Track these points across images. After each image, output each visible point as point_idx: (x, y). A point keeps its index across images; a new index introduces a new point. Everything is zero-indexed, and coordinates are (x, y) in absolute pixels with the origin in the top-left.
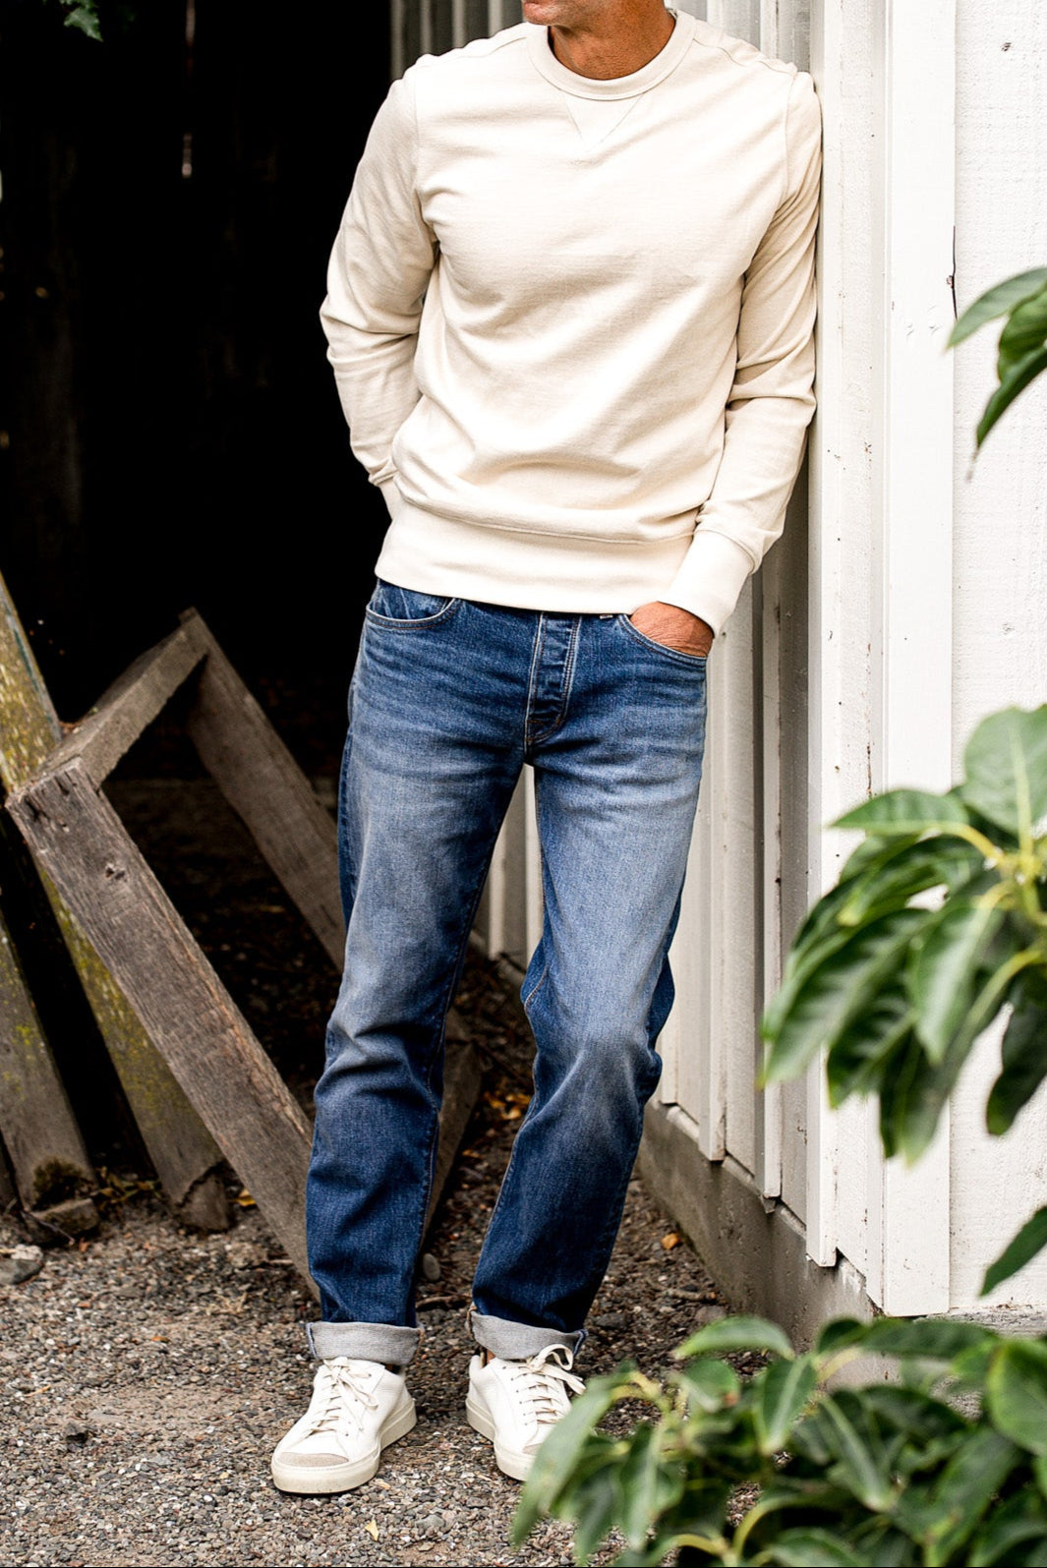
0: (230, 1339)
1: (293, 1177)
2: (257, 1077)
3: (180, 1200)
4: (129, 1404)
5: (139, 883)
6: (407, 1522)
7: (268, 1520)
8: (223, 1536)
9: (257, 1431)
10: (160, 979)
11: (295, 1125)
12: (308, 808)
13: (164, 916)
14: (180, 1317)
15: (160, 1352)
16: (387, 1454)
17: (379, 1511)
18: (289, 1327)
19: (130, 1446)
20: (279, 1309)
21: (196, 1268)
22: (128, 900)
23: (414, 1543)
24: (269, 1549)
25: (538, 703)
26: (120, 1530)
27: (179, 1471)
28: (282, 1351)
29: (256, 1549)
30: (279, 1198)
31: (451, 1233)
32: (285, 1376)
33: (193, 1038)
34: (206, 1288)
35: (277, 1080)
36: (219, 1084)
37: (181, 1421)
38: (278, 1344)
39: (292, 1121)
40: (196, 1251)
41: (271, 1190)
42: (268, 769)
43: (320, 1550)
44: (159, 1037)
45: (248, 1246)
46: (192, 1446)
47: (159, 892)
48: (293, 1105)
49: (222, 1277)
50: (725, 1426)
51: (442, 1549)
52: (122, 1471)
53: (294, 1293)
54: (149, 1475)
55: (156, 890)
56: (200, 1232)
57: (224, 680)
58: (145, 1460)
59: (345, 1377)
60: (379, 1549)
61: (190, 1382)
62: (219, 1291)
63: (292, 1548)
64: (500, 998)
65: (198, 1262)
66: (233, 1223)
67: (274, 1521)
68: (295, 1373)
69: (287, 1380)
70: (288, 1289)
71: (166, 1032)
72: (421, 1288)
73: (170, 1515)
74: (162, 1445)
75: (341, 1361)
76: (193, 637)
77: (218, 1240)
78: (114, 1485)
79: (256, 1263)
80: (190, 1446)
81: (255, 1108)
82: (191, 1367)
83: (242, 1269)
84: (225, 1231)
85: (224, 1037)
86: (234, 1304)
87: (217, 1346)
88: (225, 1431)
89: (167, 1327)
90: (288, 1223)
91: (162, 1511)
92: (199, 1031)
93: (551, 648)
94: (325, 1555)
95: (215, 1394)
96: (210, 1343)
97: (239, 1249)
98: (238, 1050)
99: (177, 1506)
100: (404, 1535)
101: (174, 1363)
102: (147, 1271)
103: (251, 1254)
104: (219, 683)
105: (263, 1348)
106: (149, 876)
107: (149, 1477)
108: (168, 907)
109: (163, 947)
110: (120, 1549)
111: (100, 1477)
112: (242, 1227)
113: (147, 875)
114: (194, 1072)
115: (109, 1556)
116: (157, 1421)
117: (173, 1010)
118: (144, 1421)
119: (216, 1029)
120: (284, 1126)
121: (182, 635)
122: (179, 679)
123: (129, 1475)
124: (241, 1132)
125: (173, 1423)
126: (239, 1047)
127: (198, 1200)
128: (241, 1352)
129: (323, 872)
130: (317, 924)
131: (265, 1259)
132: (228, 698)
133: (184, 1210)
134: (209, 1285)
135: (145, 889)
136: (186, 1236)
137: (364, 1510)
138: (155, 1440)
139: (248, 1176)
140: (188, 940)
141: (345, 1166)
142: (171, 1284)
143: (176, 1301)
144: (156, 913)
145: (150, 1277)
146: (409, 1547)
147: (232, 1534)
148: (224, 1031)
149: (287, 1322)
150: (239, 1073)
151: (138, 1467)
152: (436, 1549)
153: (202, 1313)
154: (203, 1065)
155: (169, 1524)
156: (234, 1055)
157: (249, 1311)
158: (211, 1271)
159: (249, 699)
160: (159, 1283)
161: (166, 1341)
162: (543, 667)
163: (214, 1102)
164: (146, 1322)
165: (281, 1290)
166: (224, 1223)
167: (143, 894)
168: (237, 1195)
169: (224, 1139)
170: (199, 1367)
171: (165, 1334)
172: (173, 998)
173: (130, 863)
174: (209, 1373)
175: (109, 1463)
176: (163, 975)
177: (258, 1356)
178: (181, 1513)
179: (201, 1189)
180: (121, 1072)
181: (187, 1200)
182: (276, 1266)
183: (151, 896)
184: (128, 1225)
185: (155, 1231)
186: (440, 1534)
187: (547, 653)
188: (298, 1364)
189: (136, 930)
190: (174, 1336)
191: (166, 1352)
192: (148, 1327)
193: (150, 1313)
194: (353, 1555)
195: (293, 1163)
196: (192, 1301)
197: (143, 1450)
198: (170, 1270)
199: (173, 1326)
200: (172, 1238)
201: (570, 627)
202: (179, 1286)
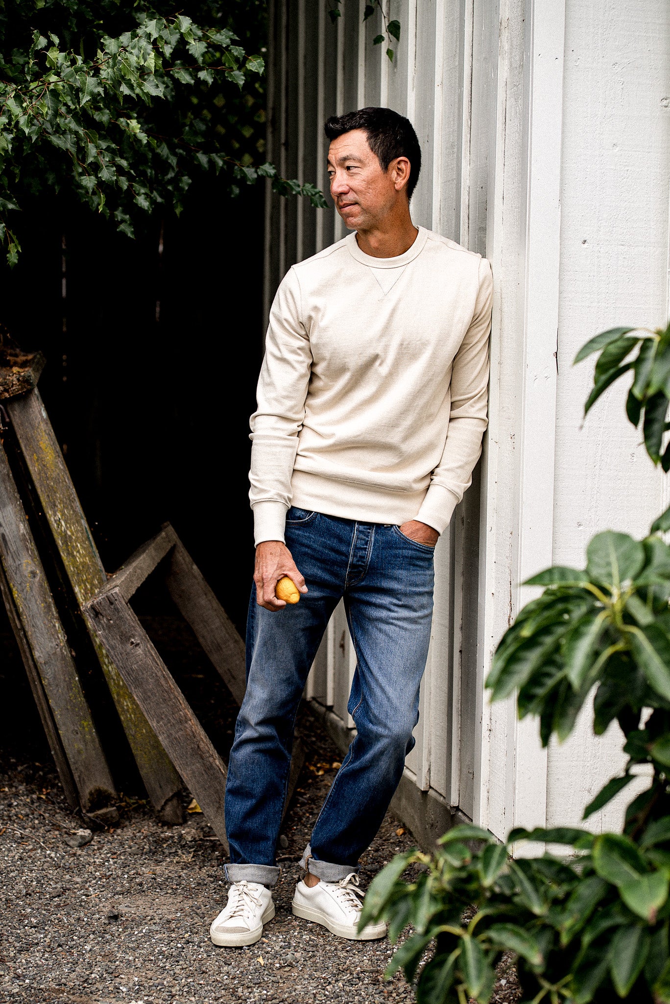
0: (186, 874)
1: (219, 795)
2: (202, 745)
3: (159, 808)
4: (138, 903)
5: (146, 649)
6: (277, 958)
7: (209, 956)
8: (188, 963)
9: (201, 915)
10: (156, 696)
11: (220, 769)
12: (222, 620)
13: (158, 665)
14: (160, 864)
15: (152, 879)
16: (267, 927)
17: (263, 952)
18: (215, 869)
19: (139, 922)
20: (209, 860)
21: (168, 841)
22: (141, 657)
23: (281, 967)
24: (211, 969)
25: (353, 566)
26: (137, 960)
27: (164, 933)
28: (212, 879)
29: (204, 969)
30: (211, 805)
31: (293, 827)
32: (213, 891)
33: (171, 726)
34: (173, 850)
35: (212, 747)
36: (183, 748)
37: (164, 911)
38: (211, 876)
39: (218, 767)
40: (167, 834)
41: (208, 801)
42: (203, 601)
43: (236, 970)
44: (155, 725)
45: (194, 831)
46: (170, 922)
47: (156, 653)
48: (219, 759)
49: (181, 845)
50: (463, 875)
51: (295, 970)
52: (136, 933)
53: (217, 853)
54: (149, 935)
55: (154, 652)
56: (170, 825)
57: (183, 557)
58: (147, 928)
59: (246, 890)
60: (264, 970)
61: (167, 893)
62: (180, 852)
63: (221, 969)
64: (312, 719)
65: (169, 838)
66: (185, 821)
67: (212, 956)
68: (219, 889)
69: (215, 893)
70: (213, 851)
71: (158, 722)
72: (279, 851)
73: (161, 953)
74: (155, 921)
75: (243, 882)
76: (168, 535)
77: (177, 829)
78: (133, 939)
79: (197, 839)
80: (169, 922)
81: (201, 761)
82: (168, 886)
83: (191, 841)
84: (180, 825)
85: (186, 725)
86: (187, 858)
87: (180, 877)
88: (186, 915)
89: (155, 868)
90: (216, 817)
91: (157, 951)
92: (174, 722)
93: (361, 539)
94: (238, 972)
95: (180, 898)
96: (176, 875)
97: (189, 832)
98: (193, 732)
99: (164, 949)
100: (276, 963)
101: (159, 884)
102: (144, 842)
103: (195, 834)
104: (181, 558)
105: (202, 878)
106: (151, 646)
107: (150, 936)
108: (160, 660)
109: (157, 680)
110: (137, 968)
111: (125, 935)
112: (190, 823)
113: (150, 645)
114: (171, 742)
115: (132, 971)
116: (152, 911)
117: (162, 711)
118: (145, 911)
119: (183, 721)
120: (215, 769)
121: (163, 534)
122: (163, 554)
123: (140, 935)
124: (194, 772)
125: (160, 911)
126: (194, 730)
127: (168, 809)
128: (192, 880)
129: (230, 652)
130: (226, 678)
131: (202, 837)
132: (185, 566)
133: (161, 814)
134: (174, 849)
135: (149, 651)
136: (162, 826)
137: (256, 952)
138: (151, 919)
139: (197, 794)
140: (170, 678)
141: (246, 787)
142: (156, 848)
143: (158, 856)
144: (154, 663)
145: (145, 845)
146: (279, 969)
147: (192, 962)
148: (186, 722)
149: (213, 867)
150: (194, 743)
151: (144, 931)
152: (292, 970)
153: (172, 862)
154: (176, 738)
155: (161, 957)
156: (191, 734)
157: (195, 861)
158: (175, 842)
159: (195, 567)
160: (150, 848)
161: (155, 874)
162: (357, 548)
163: (181, 757)
164: (144, 866)
165: (210, 852)
166: (181, 821)
167: (148, 655)
168: (187, 808)
169: (185, 776)
170: (172, 886)
171: (154, 871)
172: (162, 705)
173: (142, 639)
174: (177, 889)
175: (130, 929)
176: (157, 694)
177: (200, 881)
178: (166, 952)
179: (170, 803)
180: (132, 745)
181: (163, 808)
182: (207, 840)
183: (152, 655)
184: (133, 821)
185: (147, 824)
186: (294, 963)
187: (359, 541)
188: (220, 885)
189: (145, 672)
190: (158, 872)
191: (154, 879)
192: (145, 868)
193: (146, 861)
194: (252, 972)
195: (218, 788)
196: (166, 856)
197: (146, 923)
198: (155, 842)
199: (158, 867)
200: (155, 827)
201: (370, 529)
202: (160, 849)
